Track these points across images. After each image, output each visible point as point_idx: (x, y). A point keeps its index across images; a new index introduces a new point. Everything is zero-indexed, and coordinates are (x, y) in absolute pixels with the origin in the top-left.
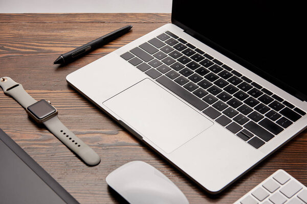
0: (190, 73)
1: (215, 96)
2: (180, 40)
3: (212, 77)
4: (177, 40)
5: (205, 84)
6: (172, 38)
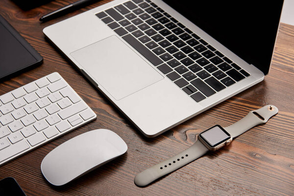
1: (172, 55)
2: (153, 4)
3: (173, 38)
4: (149, 4)
5: (165, 44)
6: (145, 1)
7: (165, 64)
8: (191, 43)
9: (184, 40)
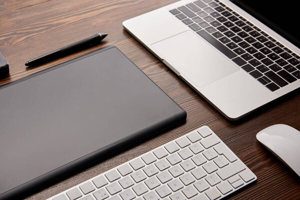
0: (226, 29)
1: (244, 49)
2: (221, 4)
3: (243, 34)
4: (218, 3)
5: (237, 39)
6: (213, 1)
7: (239, 57)
8: (261, 40)
9: (255, 37)
